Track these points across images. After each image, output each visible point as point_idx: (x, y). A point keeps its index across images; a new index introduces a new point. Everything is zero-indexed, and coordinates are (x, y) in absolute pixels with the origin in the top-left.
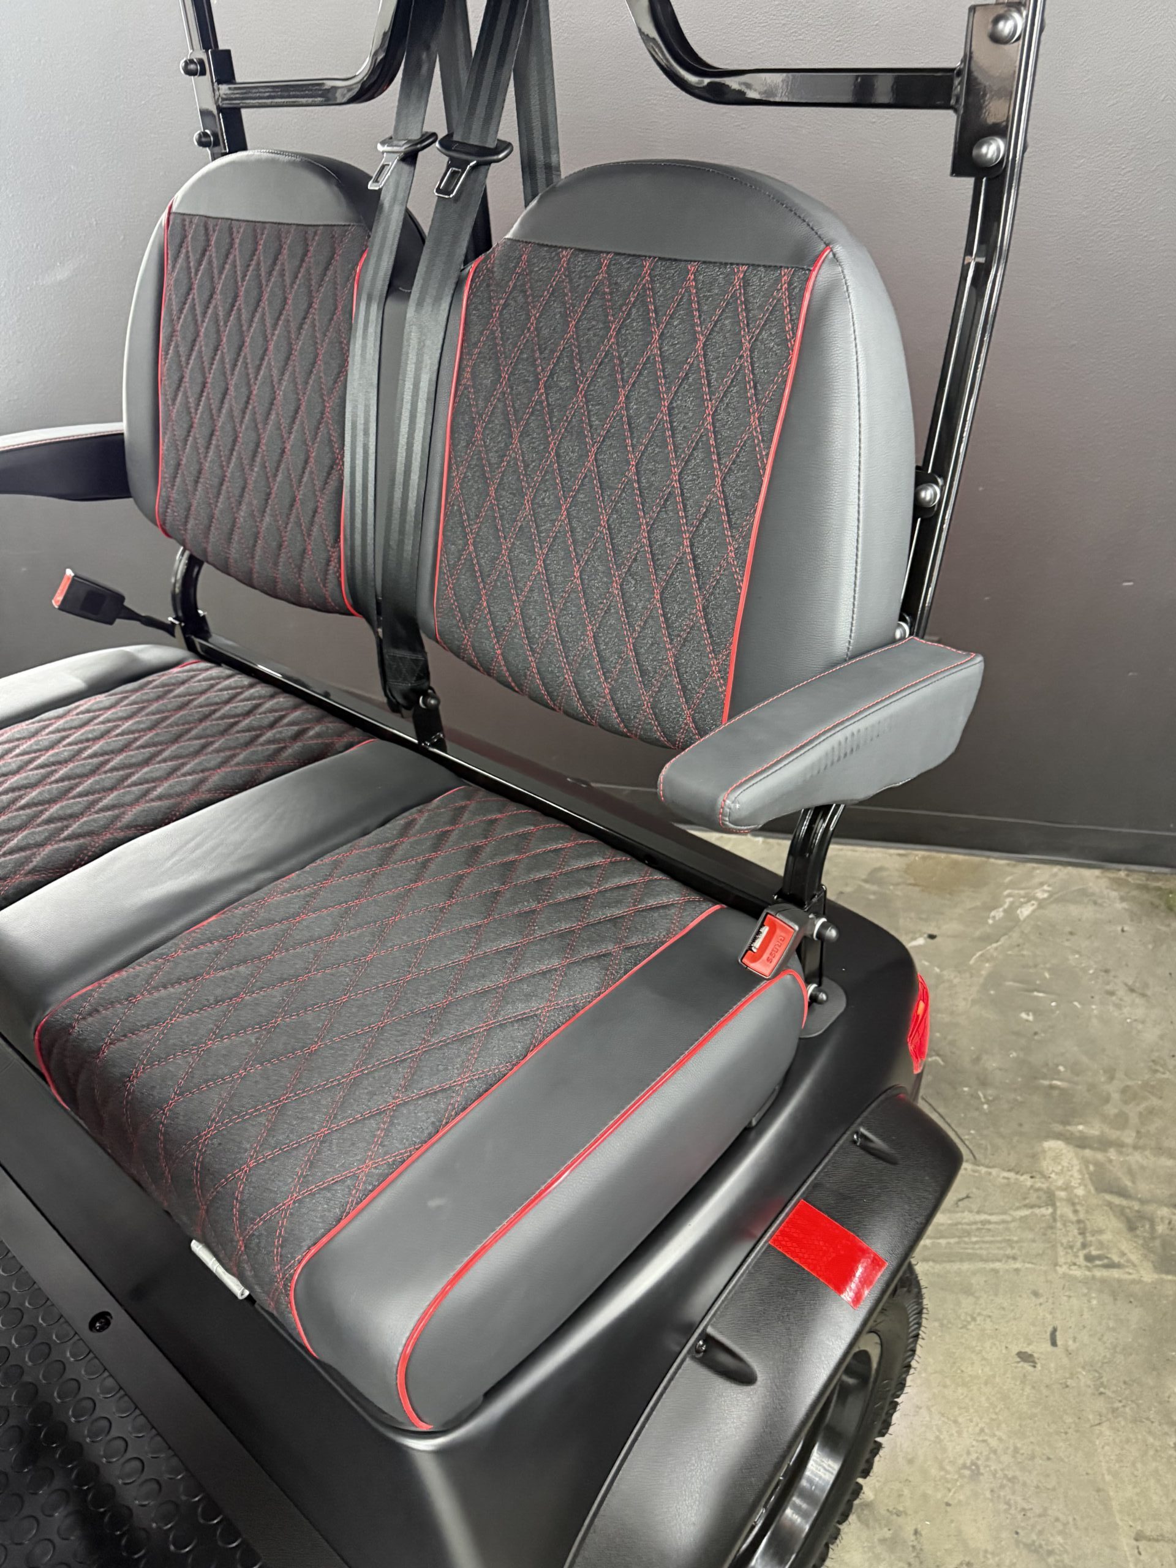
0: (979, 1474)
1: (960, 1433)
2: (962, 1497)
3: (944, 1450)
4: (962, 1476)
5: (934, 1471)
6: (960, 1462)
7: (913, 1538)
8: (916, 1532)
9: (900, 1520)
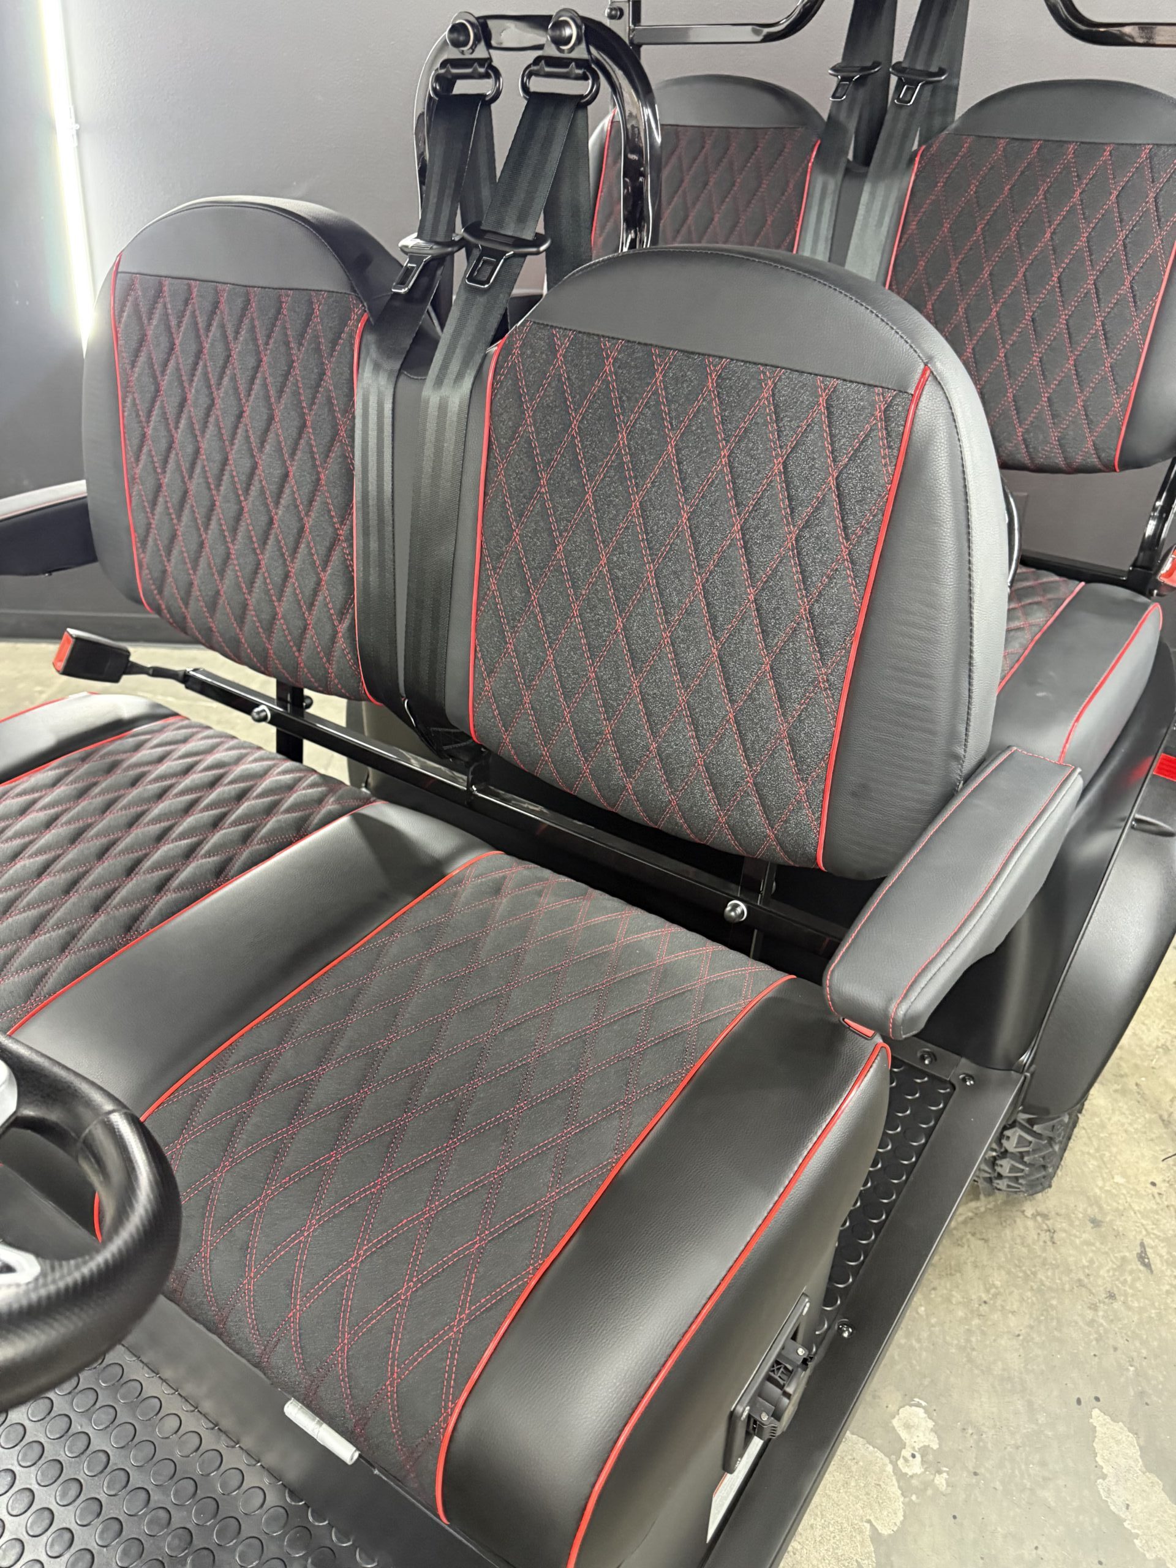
0: (1169, 1050)
1: (1149, 1030)
2: (1162, 1064)
3: (1141, 1039)
4: (1158, 1053)
5: (1138, 1052)
6: (1154, 1045)
7: (1135, 1088)
8: (1137, 1085)
9: (1125, 1079)
